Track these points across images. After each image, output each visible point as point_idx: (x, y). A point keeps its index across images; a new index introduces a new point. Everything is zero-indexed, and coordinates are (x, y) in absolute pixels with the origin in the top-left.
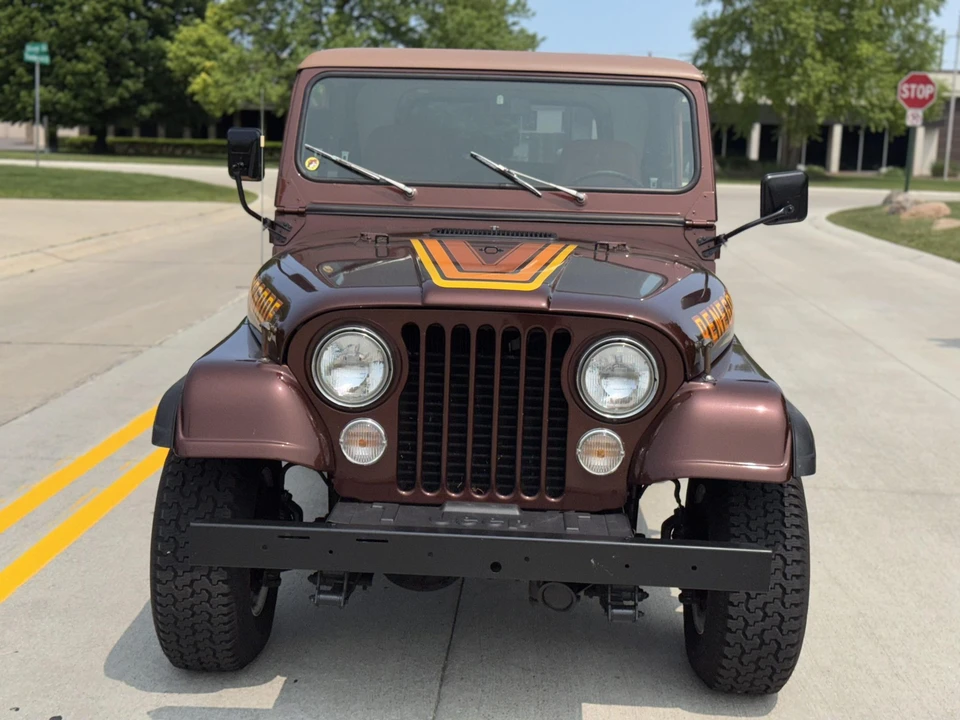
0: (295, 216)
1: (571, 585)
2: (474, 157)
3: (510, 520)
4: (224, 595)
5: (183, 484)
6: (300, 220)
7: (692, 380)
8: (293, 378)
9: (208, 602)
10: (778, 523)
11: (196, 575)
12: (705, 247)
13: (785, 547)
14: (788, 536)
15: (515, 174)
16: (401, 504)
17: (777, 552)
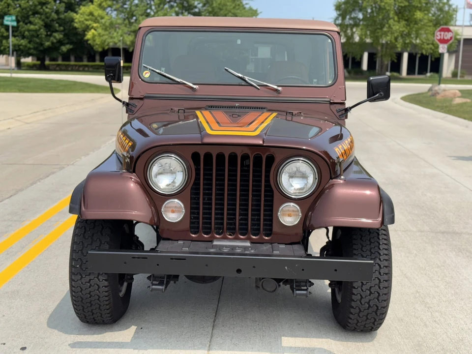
0: (139, 100)
1: (276, 280)
2: (227, 70)
3: (245, 248)
4: (106, 287)
5: (85, 232)
7: (334, 178)
8: (138, 180)
9: (98, 290)
10: (376, 248)
11: (92, 277)
12: (340, 113)
13: (380, 259)
14: (382, 254)
15: (247, 78)
16: (192, 241)
17: (376, 262)
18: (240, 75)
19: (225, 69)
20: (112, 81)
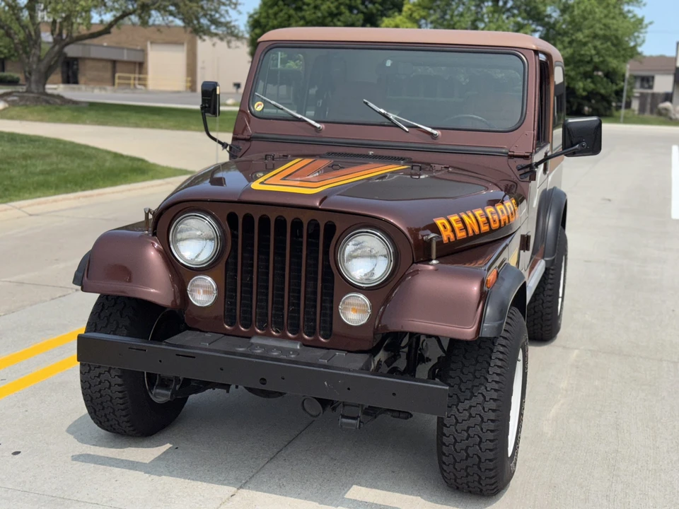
0: (244, 141)
1: (320, 400)
2: (366, 103)
4: (119, 385)
6: (247, 144)
8: (161, 247)
9: (109, 388)
10: (484, 371)
11: (102, 370)
12: (522, 172)
13: (486, 388)
14: (490, 380)
15: (392, 116)
16: (225, 334)
17: (480, 391)
18: (382, 111)
19: (364, 102)
20: (206, 114)
